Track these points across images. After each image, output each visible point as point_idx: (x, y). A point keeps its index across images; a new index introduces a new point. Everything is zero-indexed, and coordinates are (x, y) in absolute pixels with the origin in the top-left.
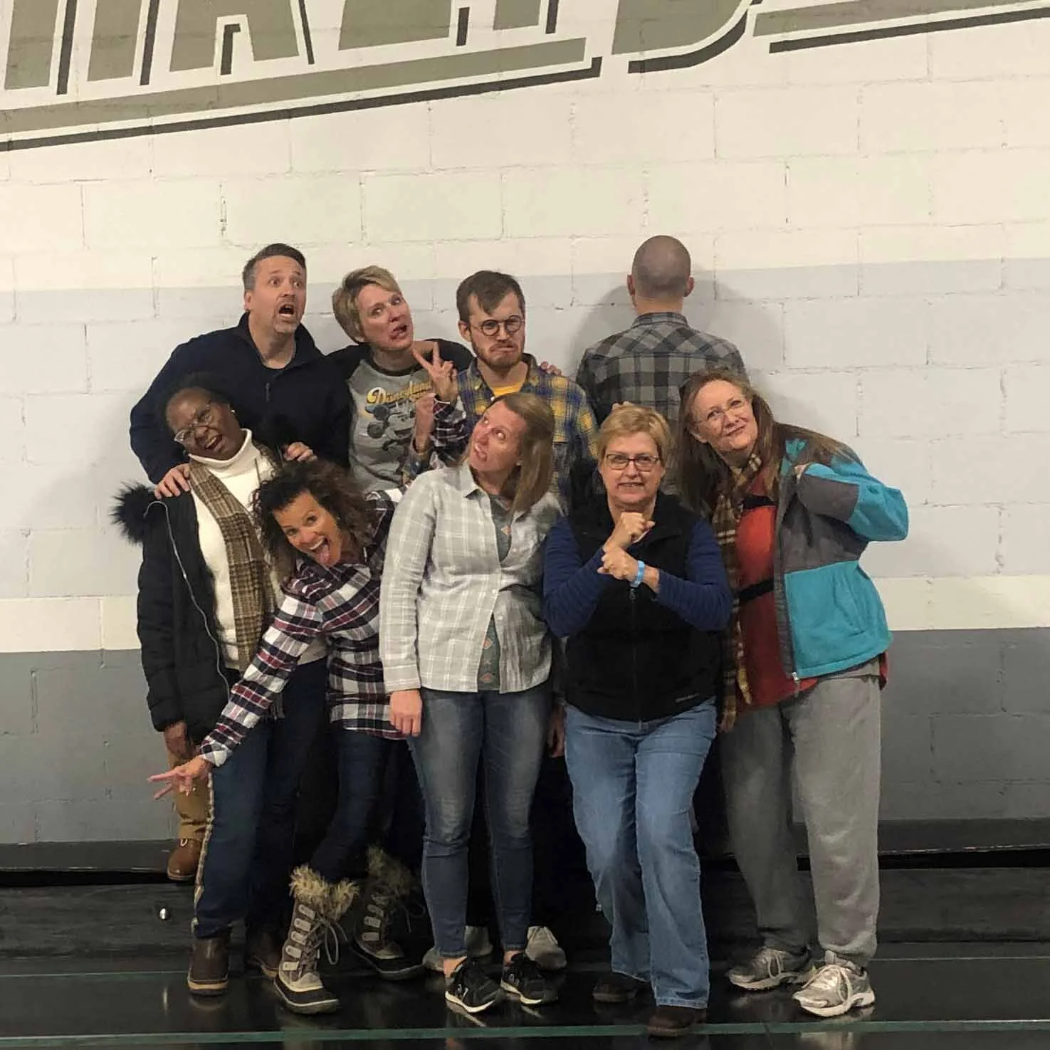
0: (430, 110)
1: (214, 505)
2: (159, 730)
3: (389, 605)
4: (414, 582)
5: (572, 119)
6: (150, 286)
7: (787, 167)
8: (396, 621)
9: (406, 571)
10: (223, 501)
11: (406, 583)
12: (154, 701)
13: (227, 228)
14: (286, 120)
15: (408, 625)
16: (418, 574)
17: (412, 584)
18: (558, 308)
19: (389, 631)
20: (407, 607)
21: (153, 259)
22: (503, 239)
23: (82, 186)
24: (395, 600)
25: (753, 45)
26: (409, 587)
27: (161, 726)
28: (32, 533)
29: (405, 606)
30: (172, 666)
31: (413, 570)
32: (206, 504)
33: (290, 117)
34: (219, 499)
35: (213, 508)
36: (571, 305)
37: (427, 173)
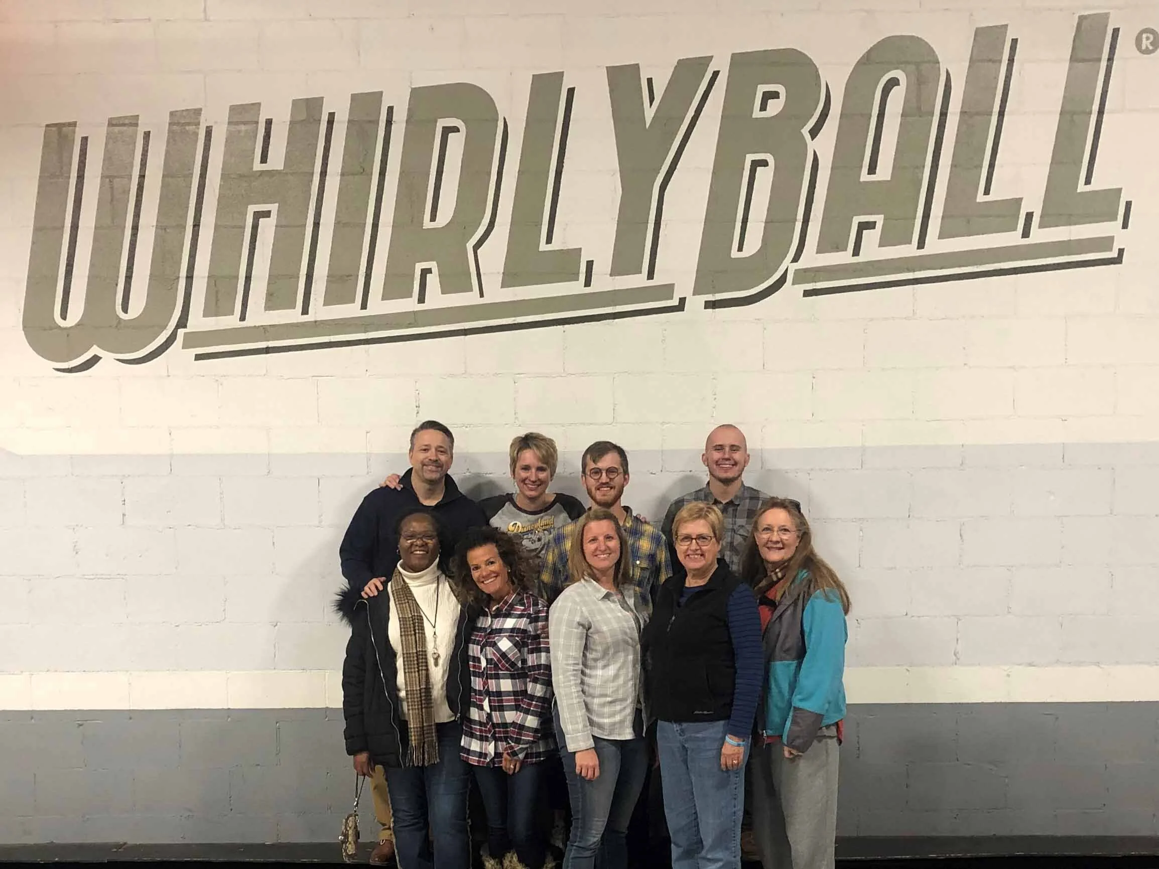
0: (564, 332)
1: (400, 607)
2: (349, 753)
3: (562, 691)
4: (576, 670)
5: (664, 340)
6: (365, 452)
7: (814, 378)
8: (570, 702)
9: (568, 665)
10: (407, 604)
11: (570, 673)
12: (348, 735)
13: (420, 412)
14: (463, 337)
15: (579, 702)
16: (578, 664)
17: (575, 672)
18: (652, 473)
19: (566, 710)
20: (575, 690)
21: (367, 433)
22: (613, 424)
23: (318, 380)
24: (565, 687)
25: (791, 291)
26: (574, 675)
27: (352, 751)
28: (278, 624)
29: (574, 689)
30: (362, 713)
31: (573, 662)
32: (396, 605)
33: (466, 335)
34: (405, 603)
35: (399, 609)
36: (661, 471)
37: (562, 376)
